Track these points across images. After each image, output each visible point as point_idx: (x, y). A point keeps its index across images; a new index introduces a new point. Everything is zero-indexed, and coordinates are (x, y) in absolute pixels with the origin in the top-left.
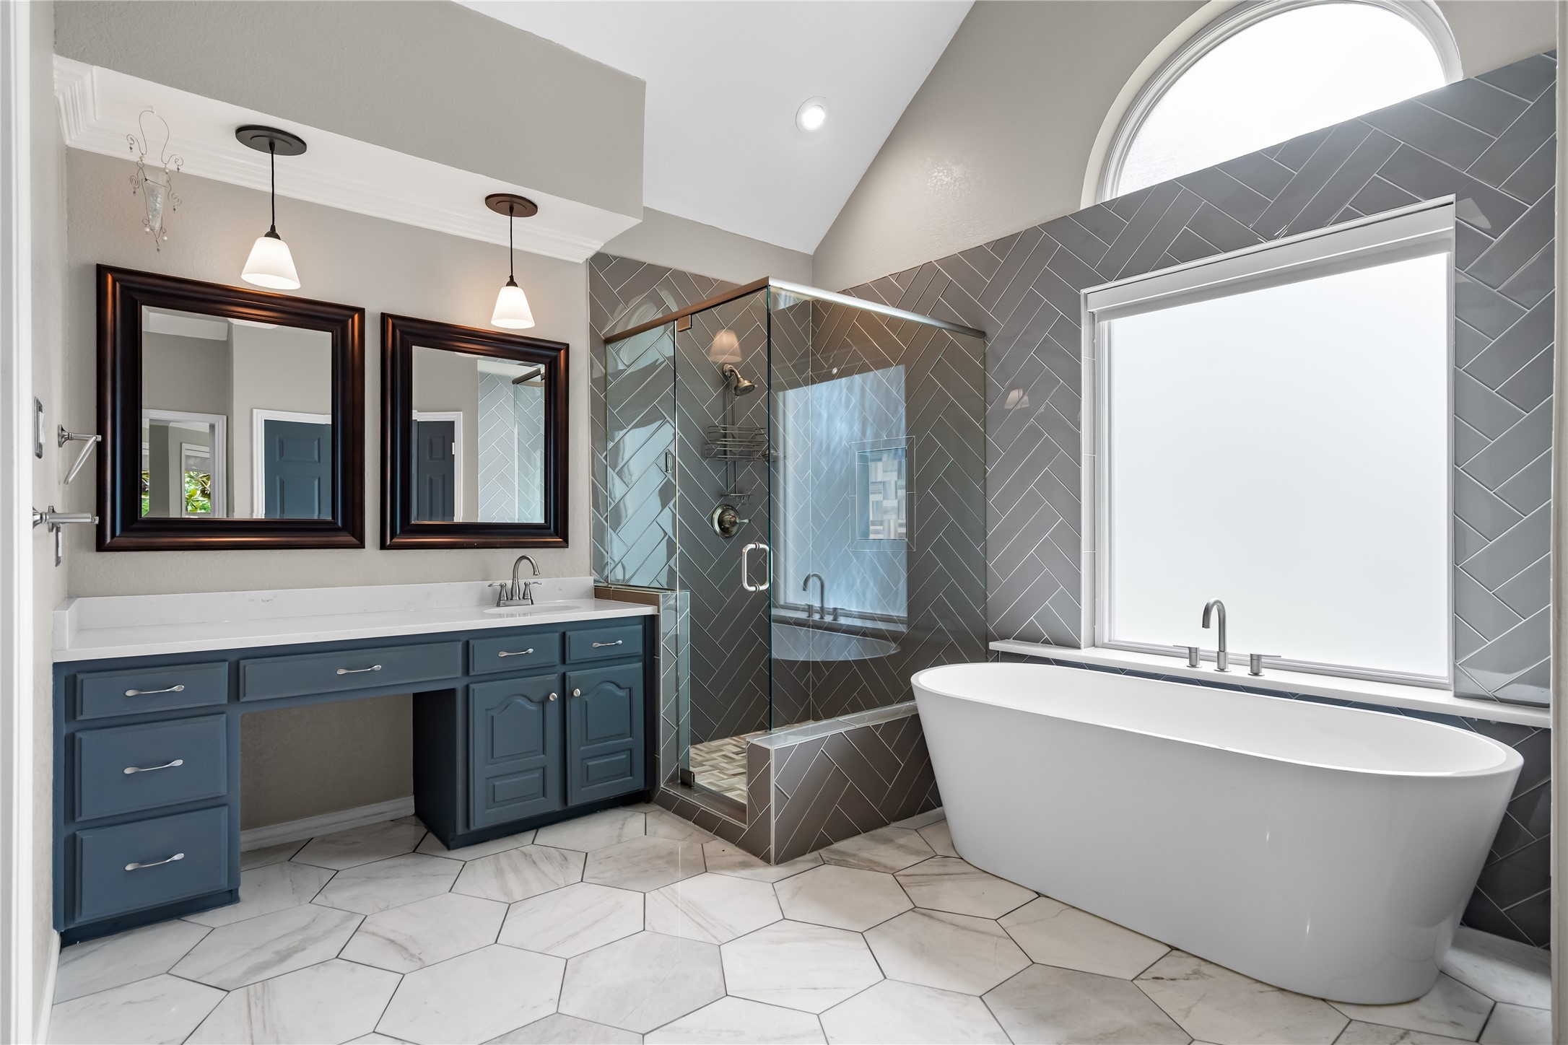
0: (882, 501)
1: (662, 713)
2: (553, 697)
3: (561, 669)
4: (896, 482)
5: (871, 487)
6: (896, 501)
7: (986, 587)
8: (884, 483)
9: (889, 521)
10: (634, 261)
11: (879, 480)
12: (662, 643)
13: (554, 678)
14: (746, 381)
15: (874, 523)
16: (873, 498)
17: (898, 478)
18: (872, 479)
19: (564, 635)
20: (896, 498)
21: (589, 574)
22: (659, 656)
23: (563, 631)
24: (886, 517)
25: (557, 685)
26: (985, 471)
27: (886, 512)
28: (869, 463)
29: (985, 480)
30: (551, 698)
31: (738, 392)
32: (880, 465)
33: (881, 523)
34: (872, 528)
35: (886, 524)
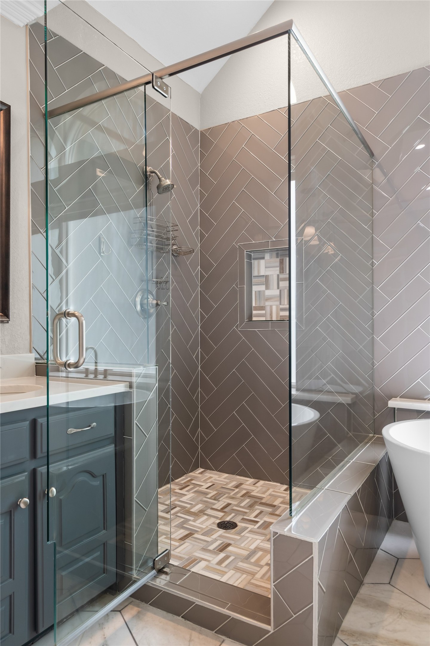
0: (264, 291)
1: (135, 497)
2: (25, 503)
3: (31, 464)
4: (278, 275)
5: (254, 280)
6: (278, 291)
7: (373, 355)
8: (267, 277)
9: (271, 306)
10: (75, 46)
11: (262, 273)
12: (135, 422)
13: (23, 477)
14: (168, 180)
15: (257, 308)
16: (255, 288)
17: (280, 273)
18: (255, 273)
19: (34, 423)
20: (278, 288)
21: (29, 351)
22: (131, 434)
23: (33, 417)
24: (268, 303)
25: (26, 487)
26: (373, 264)
27: (268, 299)
28: (252, 261)
29: (373, 272)
30: (22, 506)
31: (161, 190)
32: (262, 262)
33: (262, 308)
34: (254, 312)
35: (268, 309)
